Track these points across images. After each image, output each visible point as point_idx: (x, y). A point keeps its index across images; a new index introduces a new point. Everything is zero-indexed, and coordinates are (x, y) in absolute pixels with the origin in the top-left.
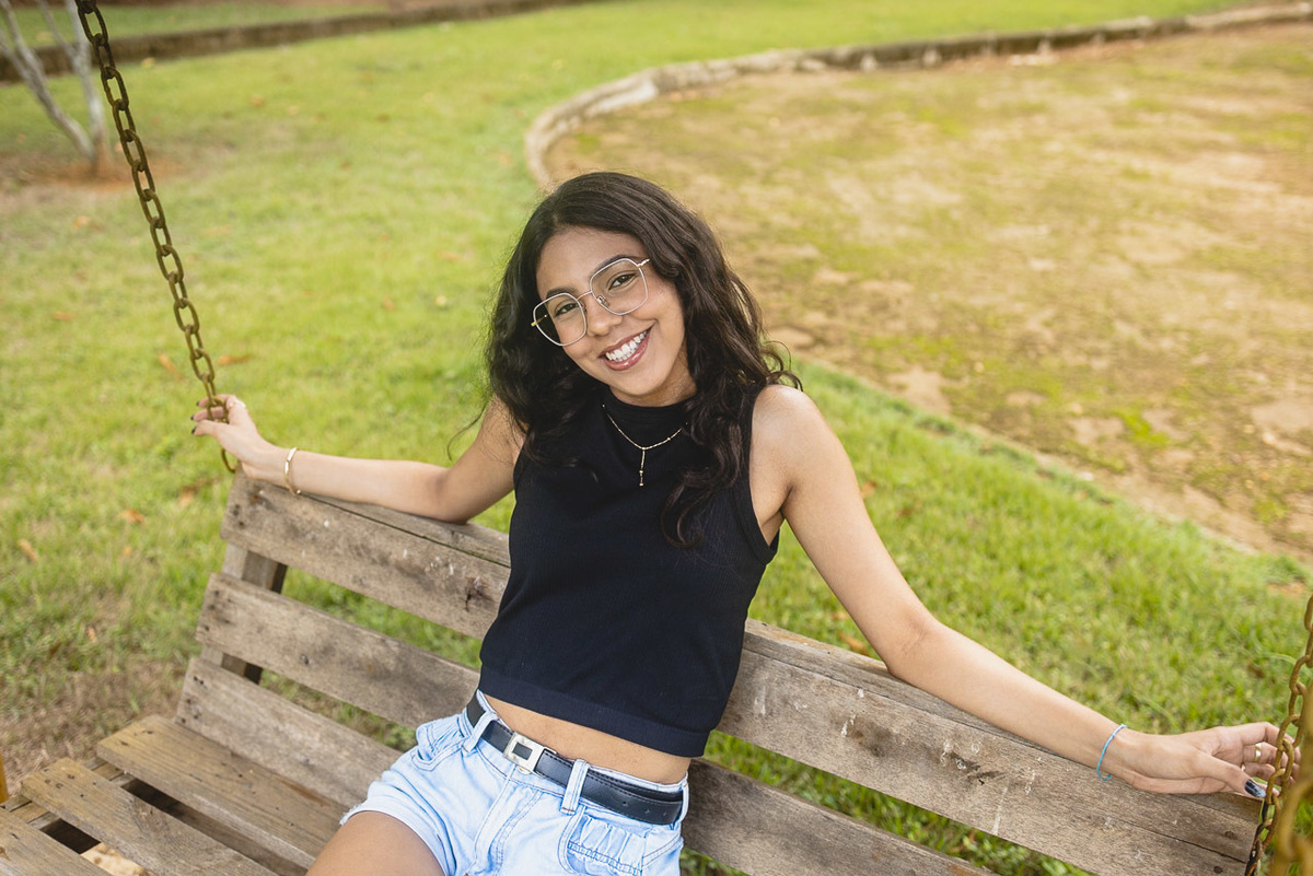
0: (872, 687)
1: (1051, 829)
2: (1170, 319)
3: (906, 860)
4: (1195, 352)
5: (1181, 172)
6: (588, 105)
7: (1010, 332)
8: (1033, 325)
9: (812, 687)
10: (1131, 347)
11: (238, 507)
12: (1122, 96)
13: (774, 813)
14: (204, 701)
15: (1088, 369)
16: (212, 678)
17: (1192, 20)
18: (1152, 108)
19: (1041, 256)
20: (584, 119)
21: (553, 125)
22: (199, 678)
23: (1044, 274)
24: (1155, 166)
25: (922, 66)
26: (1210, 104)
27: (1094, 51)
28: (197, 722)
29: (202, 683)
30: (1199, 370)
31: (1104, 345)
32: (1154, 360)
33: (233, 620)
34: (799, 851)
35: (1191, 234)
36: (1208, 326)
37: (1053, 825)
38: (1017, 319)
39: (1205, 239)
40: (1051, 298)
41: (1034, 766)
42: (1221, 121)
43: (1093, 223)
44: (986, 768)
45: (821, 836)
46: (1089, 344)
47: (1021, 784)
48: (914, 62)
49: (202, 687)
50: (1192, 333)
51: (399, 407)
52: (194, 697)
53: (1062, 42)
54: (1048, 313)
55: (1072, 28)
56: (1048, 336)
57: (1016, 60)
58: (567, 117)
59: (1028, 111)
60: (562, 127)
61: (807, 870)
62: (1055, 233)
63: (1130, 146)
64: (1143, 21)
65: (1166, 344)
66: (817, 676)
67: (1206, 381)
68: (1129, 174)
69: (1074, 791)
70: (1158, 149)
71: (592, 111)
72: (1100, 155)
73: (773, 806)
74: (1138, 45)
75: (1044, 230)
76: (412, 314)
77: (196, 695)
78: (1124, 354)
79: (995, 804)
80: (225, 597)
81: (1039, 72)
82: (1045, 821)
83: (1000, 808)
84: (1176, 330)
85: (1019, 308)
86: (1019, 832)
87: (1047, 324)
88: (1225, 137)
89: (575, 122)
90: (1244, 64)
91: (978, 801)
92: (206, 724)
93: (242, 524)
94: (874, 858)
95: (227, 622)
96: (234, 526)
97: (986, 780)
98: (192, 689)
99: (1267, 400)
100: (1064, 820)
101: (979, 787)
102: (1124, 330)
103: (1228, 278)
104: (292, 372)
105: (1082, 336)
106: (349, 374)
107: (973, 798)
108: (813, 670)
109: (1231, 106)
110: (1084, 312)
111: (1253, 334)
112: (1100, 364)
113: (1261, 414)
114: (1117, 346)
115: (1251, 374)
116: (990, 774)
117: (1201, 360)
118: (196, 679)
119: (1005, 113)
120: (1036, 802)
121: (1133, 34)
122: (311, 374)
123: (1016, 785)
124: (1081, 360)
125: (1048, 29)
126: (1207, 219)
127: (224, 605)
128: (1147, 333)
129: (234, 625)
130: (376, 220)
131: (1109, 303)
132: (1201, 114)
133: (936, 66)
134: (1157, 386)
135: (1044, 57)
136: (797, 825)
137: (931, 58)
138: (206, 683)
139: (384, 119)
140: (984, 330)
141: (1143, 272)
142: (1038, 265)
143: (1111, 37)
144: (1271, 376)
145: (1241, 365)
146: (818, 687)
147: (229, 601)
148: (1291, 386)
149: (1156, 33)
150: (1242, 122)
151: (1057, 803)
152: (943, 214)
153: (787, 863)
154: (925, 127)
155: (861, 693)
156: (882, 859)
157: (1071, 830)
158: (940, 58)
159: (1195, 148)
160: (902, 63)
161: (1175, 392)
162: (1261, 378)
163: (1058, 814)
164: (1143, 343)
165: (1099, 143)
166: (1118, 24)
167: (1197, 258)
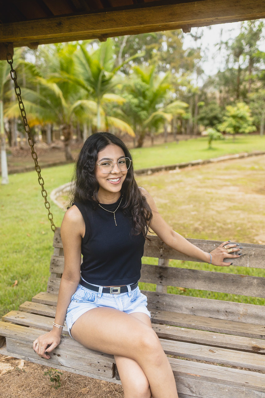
0: (216, 243)
1: (259, 263)
2: (229, 221)
3: (231, 277)
4: (237, 227)
5: (219, 192)
6: (63, 189)
7: (191, 227)
8: (196, 225)
9: (204, 246)
10: (221, 227)
11: (57, 238)
12: (200, 177)
13: (200, 275)
14: (54, 286)
15: (212, 233)
16: (55, 280)
17: (212, 160)
18: (208, 179)
19: (193, 211)
20: (63, 193)
21: (56, 194)
22: (52, 281)
23: (195, 215)
24: (213, 191)
25: (147, 175)
26: (222, 177)
27: (190, 168)
28: (53, 292)
29: (53, 282)
30: (240, 230)
31: (215, 228)
32: (228, 230)
33: (59, 265)
34: (207, 281)
35: (226, 203)
36: (238, 222)
37: (259, 262)
38: (192, 225)
39: (231, 204)
40: (199, 220)
41: (253, 251)
42: (226, 180)
43: (203, 203)
44: (243, 254)
45: (212, 277)
46: (211, 228)
47: (251, 255)
48: (145, 174)
49: (53, 283)
50: (235, 223)
51: (42, 256)
52: (51, 286)
53: (181, 167)
54: (199, 223)
55: (183, 163)
56: (201, 227)
57: (171, 172)
58: (59, 192)
59: (179, 182)
60: (58, 194)
61: (210, 285)
62: (195, 206)
63: (206, 187)
64: (200, 161)
65: (230, 226)
66: (204, 244)
67: (241, 232)
68: (207, 193)
69: (262, 254)
70: (212, 187)
71: (65, 190)
72: (199, 190)
73: (200, 273)
74: (200, 166)
75: (191, 206)
76: (35, 237)
77: (51, 285)
78: (220, 229)
79: (247, 260)
80: (56, 260)
81: (177, 174)
82: (258, 261)
83: (248, 261)
84: (231, 223)
85: (192, 222)
86: (253, 265)
87: (200, 225)
88: (228, 183)
89: (61, 193)
90: (226, 168)
91: (243, 261)
92: (55, 291)
93: (58, 242)
94: (224, 278)
95: (58, 266)
96: (56, 243)
97: (244, 256)
98: (50, 284)
99: (257, 235)
100: (261, 260)
101: (243, 258)
102: (218, 224)
103: (239, 212)
104: (7, 252)
105: (209, 226)
106: (24, 251)
107: (242, 261)
108: (203, 243)
109: (227, 177)
110: (208, 222)
111: (249, 222)
112: (215, 232)
113: (257, 238)
114: (218, 228)
115: (251, 230)
116: (245, 255)
117: (239, 228)
118: (51, 281)
119: (172, 183)
120: (255, 258)
121: (198, 164)
122: (13, 252)
123: (250, 255)
124: (210, 232)
125: (177, 164)
126: (230, 200)
127: (56, 262)
128: (224, 224)
129: (60, 266)
130: (17, 217)
131: (213, 219)
132: (220, 179)
133: (151, 175)
134: (230, 235)
135: (177, 170)
136: (206, 276)
137: (149, 172)
138: (54, 282)
139: (8, 195)
140: (184, 228)
141: (219, 212)
142: (193, 213)
143: (193, 165)
144: (256, 230)
145: (249, 229)
146: (205, 246)
147: (58, 261)
148: (261, 231)
149: (204, 163)
150: (230, 180)
151: (259, 257)
152: (166, 204)
153: (205, 285)
154: (153, 187)
155: (214, 245)
156: (226, 278)
157: (263, 262)
158: (152, 172)
159: (221, 186)
160: (142, 174)
161: (235, 236)
162: (254, 231)
163: (260, 259)
164: (223, 226)
165: (198, 187)
166: (194, 162)
167: (230, 208)
